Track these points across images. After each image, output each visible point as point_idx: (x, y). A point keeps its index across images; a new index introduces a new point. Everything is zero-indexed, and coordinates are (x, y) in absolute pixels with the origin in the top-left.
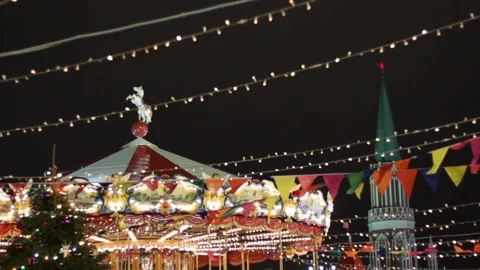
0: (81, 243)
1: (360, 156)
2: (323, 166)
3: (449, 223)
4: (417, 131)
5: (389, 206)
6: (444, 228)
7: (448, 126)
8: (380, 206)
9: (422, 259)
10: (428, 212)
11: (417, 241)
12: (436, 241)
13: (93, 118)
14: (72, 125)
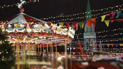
0: (5, 40)
1: (81, 17)
2: (71, 20)
3: (105, 36)
4: (97, 10)
5: (89, 32)
6: (104, 37)
7: (105, 9)
8: (87, 32)
9: (98, 45)
10: (99, 33)
11: (96, 41)
12: (101, 41)
13: (9, 6)
14: (3, 8)
